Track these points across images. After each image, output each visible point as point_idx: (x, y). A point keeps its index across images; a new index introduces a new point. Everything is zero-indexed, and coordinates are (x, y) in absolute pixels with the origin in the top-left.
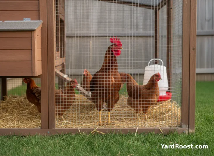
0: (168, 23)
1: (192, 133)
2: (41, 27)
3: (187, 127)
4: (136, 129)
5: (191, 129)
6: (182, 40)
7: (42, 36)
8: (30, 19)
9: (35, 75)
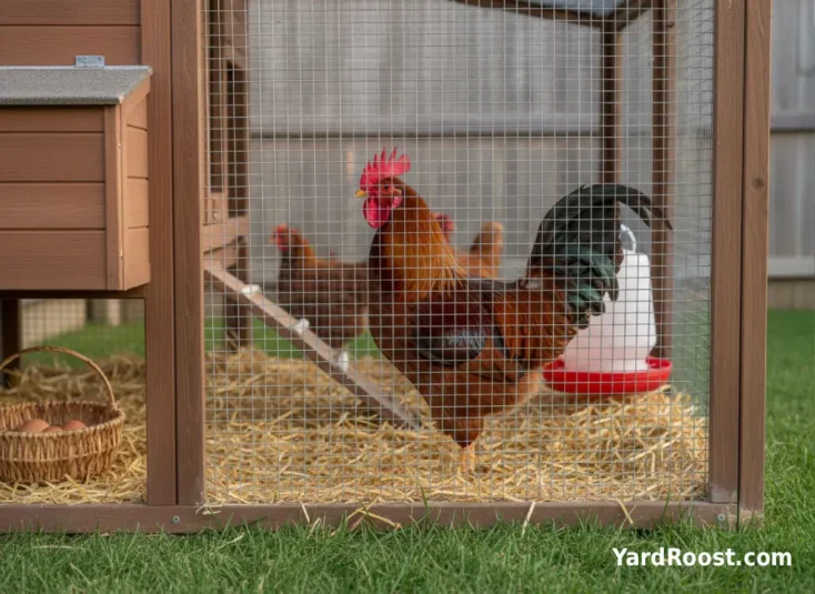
0: (658, 85)
1: (753, 523)
2: (146, 90)
3: (731, 496)
4: (527, 509)
5: (748, 507)
6: (714, 149)
7: (152, 130)
8: (103, 58)
9: (118, 284)
